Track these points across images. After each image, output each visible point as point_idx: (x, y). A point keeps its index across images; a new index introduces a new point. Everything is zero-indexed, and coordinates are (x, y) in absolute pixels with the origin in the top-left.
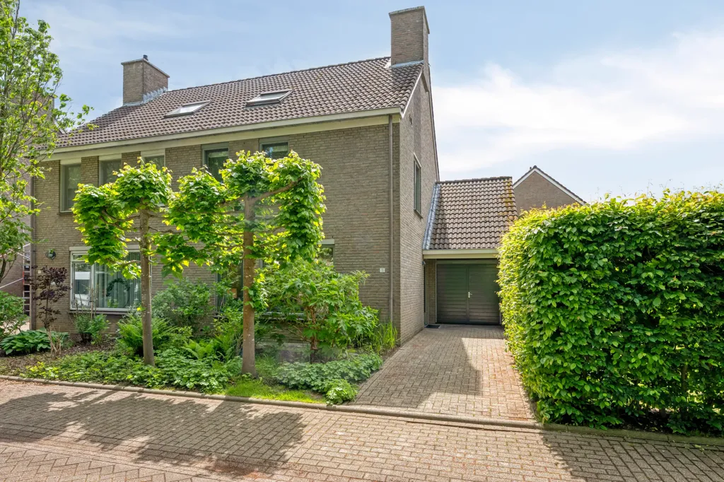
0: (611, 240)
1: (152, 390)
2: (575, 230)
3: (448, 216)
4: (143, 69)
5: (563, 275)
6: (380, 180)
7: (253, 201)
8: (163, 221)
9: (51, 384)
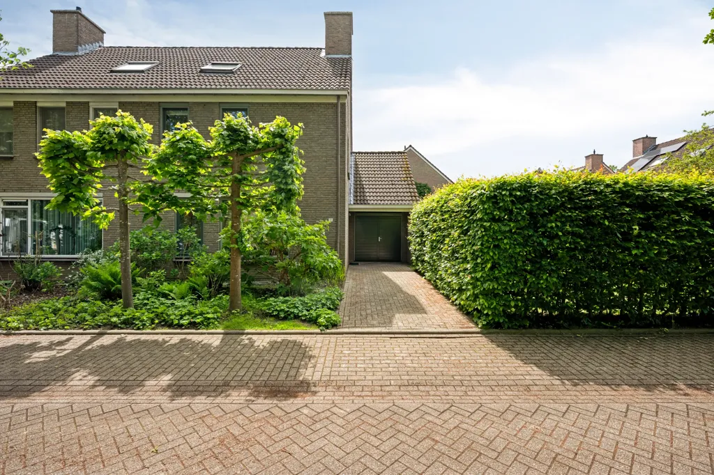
0: (529, 201)
1: (144, 331)
2: (508, 193)
3: (364, 179)
4: (77, 20)
5: (500, 224)
6: (329, 147)
7: (241, 158)
8: (141, 171)
9: (14, 334)
